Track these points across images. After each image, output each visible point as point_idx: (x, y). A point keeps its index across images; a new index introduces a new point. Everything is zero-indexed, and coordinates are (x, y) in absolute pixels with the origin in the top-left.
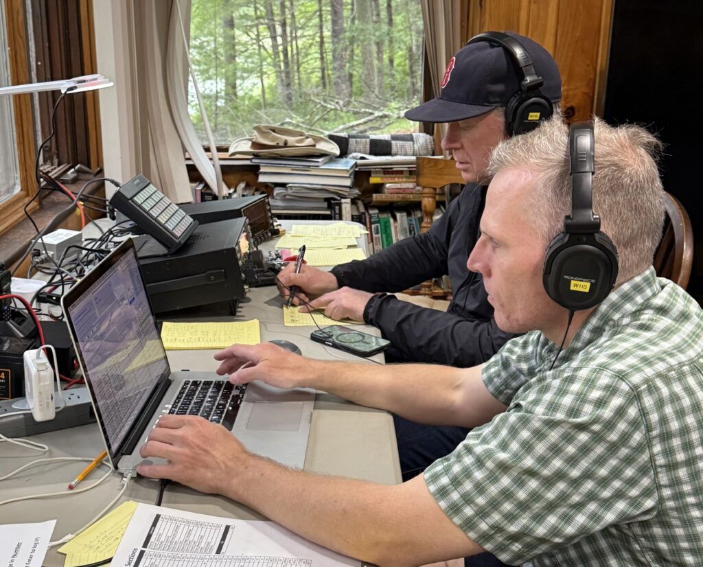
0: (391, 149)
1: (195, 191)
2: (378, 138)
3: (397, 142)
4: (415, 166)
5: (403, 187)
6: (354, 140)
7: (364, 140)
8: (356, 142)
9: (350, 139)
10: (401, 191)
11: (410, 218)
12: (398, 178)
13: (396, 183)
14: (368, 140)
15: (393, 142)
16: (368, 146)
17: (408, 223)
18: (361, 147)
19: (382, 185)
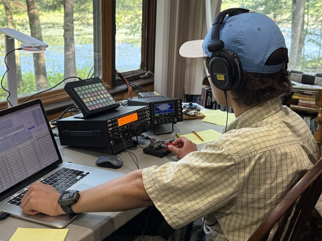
0: (314, 82)
1: (203, 90)
2: (308, 74)
3: (319, 78)
4: (315, 92)
5: (309, 103)
6: (294, 74)
7: (299, 74)
8: (295, 75)
9: (291, 73)
10: (308, 105)
11: (312, 121)
12: (309, 98)
13: (306, 100)
14: (301, 75)
15: (316, 78)
16: (301, 78)
17: (310, 124)
18: (297, 78)
19: (298, 100)
